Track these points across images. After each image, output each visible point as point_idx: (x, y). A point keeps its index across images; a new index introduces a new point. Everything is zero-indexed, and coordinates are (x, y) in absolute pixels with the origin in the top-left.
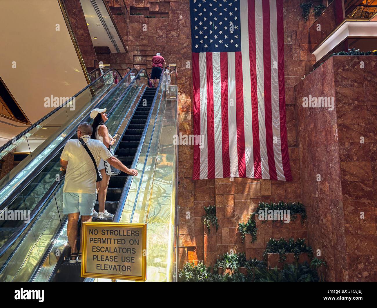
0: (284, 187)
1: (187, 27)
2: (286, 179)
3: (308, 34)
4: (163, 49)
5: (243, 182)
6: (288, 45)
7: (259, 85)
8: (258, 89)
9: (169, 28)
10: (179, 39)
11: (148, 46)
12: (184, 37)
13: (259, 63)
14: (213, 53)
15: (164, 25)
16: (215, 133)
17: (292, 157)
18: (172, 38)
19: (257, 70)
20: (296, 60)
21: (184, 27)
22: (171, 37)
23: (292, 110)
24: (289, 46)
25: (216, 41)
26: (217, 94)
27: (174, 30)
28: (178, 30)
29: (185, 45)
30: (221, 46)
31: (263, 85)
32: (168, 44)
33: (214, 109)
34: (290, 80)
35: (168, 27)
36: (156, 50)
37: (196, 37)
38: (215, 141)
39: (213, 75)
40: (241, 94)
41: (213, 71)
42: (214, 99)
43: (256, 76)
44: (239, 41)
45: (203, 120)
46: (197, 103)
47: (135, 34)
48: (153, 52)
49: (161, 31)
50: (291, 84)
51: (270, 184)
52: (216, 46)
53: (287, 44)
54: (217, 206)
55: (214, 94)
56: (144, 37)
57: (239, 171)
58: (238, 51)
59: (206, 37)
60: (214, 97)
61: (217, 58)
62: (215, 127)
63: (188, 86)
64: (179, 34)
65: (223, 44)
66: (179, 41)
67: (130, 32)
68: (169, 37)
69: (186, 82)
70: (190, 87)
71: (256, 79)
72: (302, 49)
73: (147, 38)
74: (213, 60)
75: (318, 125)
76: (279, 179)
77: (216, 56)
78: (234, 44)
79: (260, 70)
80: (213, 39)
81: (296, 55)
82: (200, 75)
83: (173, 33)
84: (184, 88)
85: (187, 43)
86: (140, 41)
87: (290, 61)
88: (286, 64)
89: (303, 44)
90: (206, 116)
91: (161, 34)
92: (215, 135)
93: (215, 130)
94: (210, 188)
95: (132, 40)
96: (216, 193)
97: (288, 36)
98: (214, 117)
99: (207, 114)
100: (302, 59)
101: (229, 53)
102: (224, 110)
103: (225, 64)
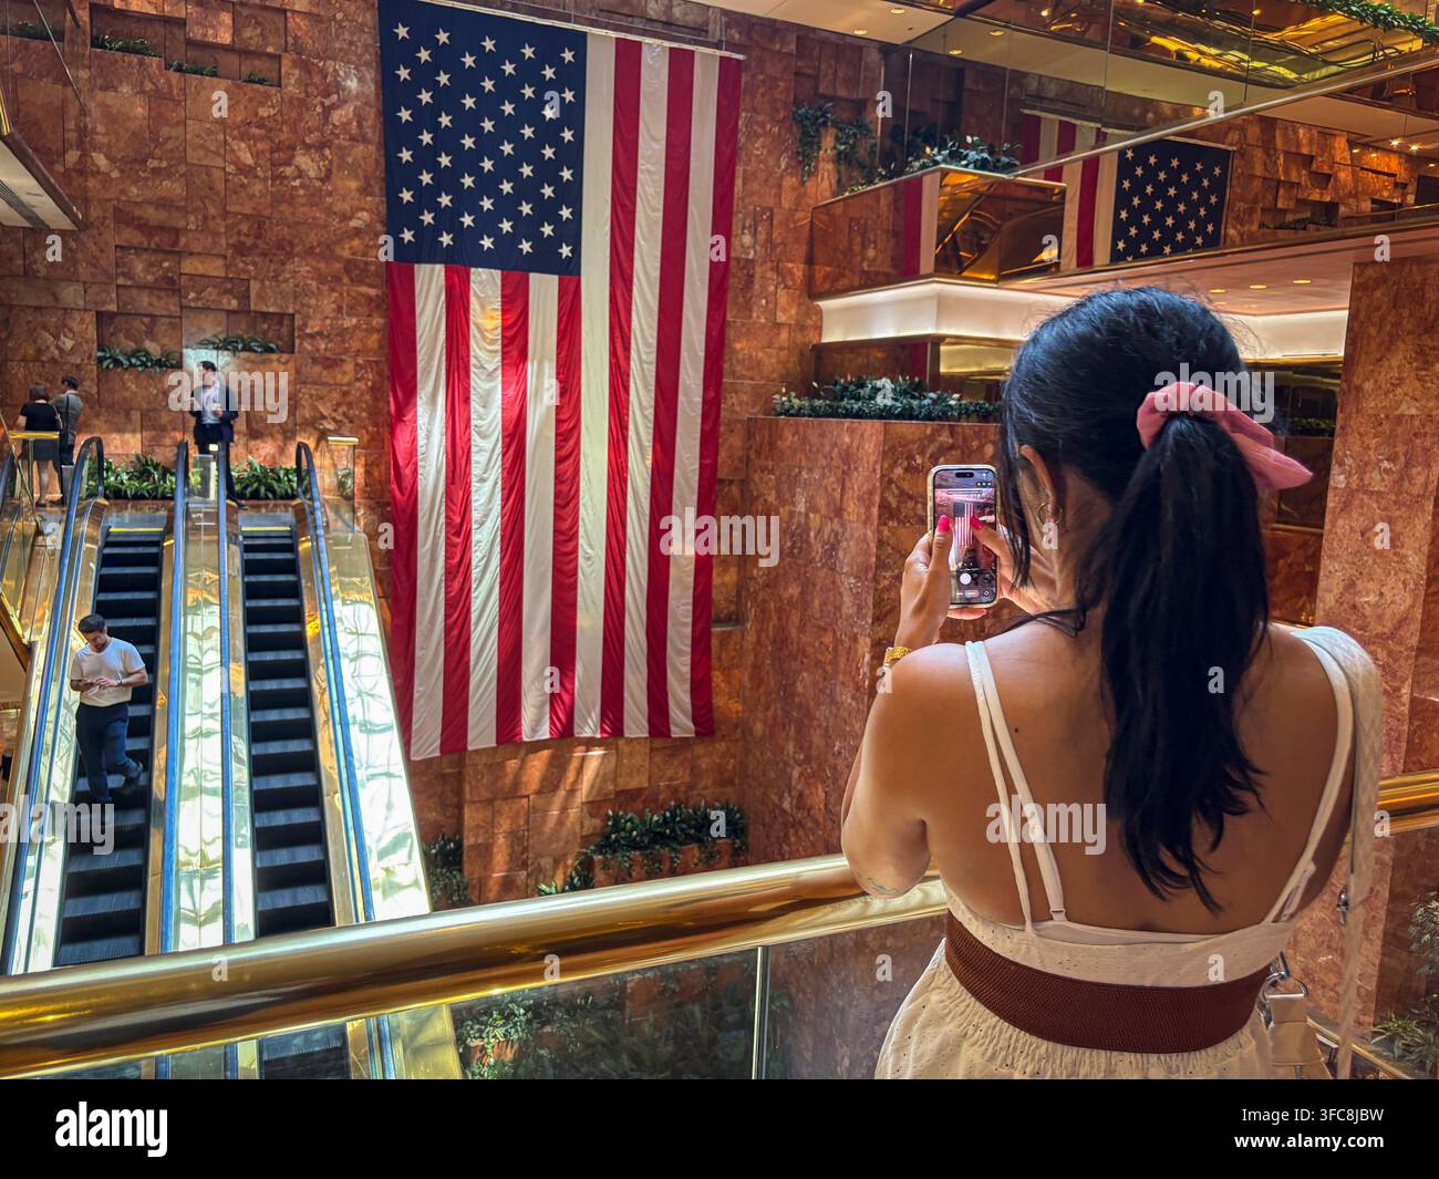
0: (689, 757)
1: (365, 140)
2: (697, 733)
3: (807, 228)
4: (259, 227)
6: (742, 263)
7: (638, 412)
8: (631, 427)
9: (285, 135)
10: (330, 194)
11: (185, 211)
12: (353, 184)
13: (642, 331)
14: (473, 270)
15: (262, 118)
16: (474, 586)
17: (720, 659)
18: (297, 183)
19: (633, 354)
20: (763, 321)
21: (352, 139)
22: (294, 179)
23: (733, 499)
24: (744, 268)
25: (487, 223)
26: (484, 436)
27: (308, 147)
28: (327, 152)
29: (354, 223)
30: (507, 244)
31: (650, 412)
32: (282, 209)
33: (474, 497)
34: (736, 393)
35: (281, 130)
36: (223, 230)
37: (406, 196)
38: (474, 616)
39: (473, 361)
40: (571, 443)
41: (472, 343)
42: (474, 457)
43: (628, 375)
44: (572, 232)
45: (427, 534)
46: (407, 471)
47: (122, 144)
48: (210, 240)
49: (249, 147)
50: (737, 408)
51: (648, 750)
52: (487, 243)
53: (738, 260)
54: (468, 841)
55: (475, 436)
56: (164, 164)
57: (551, 718)
58: (570, 272)
59: (445, 200)
60: (473, 449)
61: (490, 293)
62: (474, 563)
63: (368, 397)
64: (329, 171)
65: (514, 238)
66: (329, 200)
67: (94, 131)
68: (286, 177)
69: (357, 380)
70: (376, 400)
71: (627, 389)
72: (784, 278)
73: (183, 169)
74: (472, 299)
75: (812, 601)
76: (676, 732)
77: (485, 285)
78: (555, 242)
79: (644, 357)
80: (475, 210)
81: (764, 301)
82: (419, 358)
83: (302, 160)
84: (350, 405)
85: (365, 214)
86: (146, 179)
87: (743, 325)
88: (730, 333)
89: (790, 265)
90: (442, 520)
91: (248, 159)
92: (473, 595)
93: (474, 576)
94: (443, 776)
95: (107, 174)
96: (468, 796)
97: (744, 228)
98: (474, 526)
99: (443, 515)
100: (781, 317)
101: (534, 278)
102: (511, 501)
103: (517, 320)
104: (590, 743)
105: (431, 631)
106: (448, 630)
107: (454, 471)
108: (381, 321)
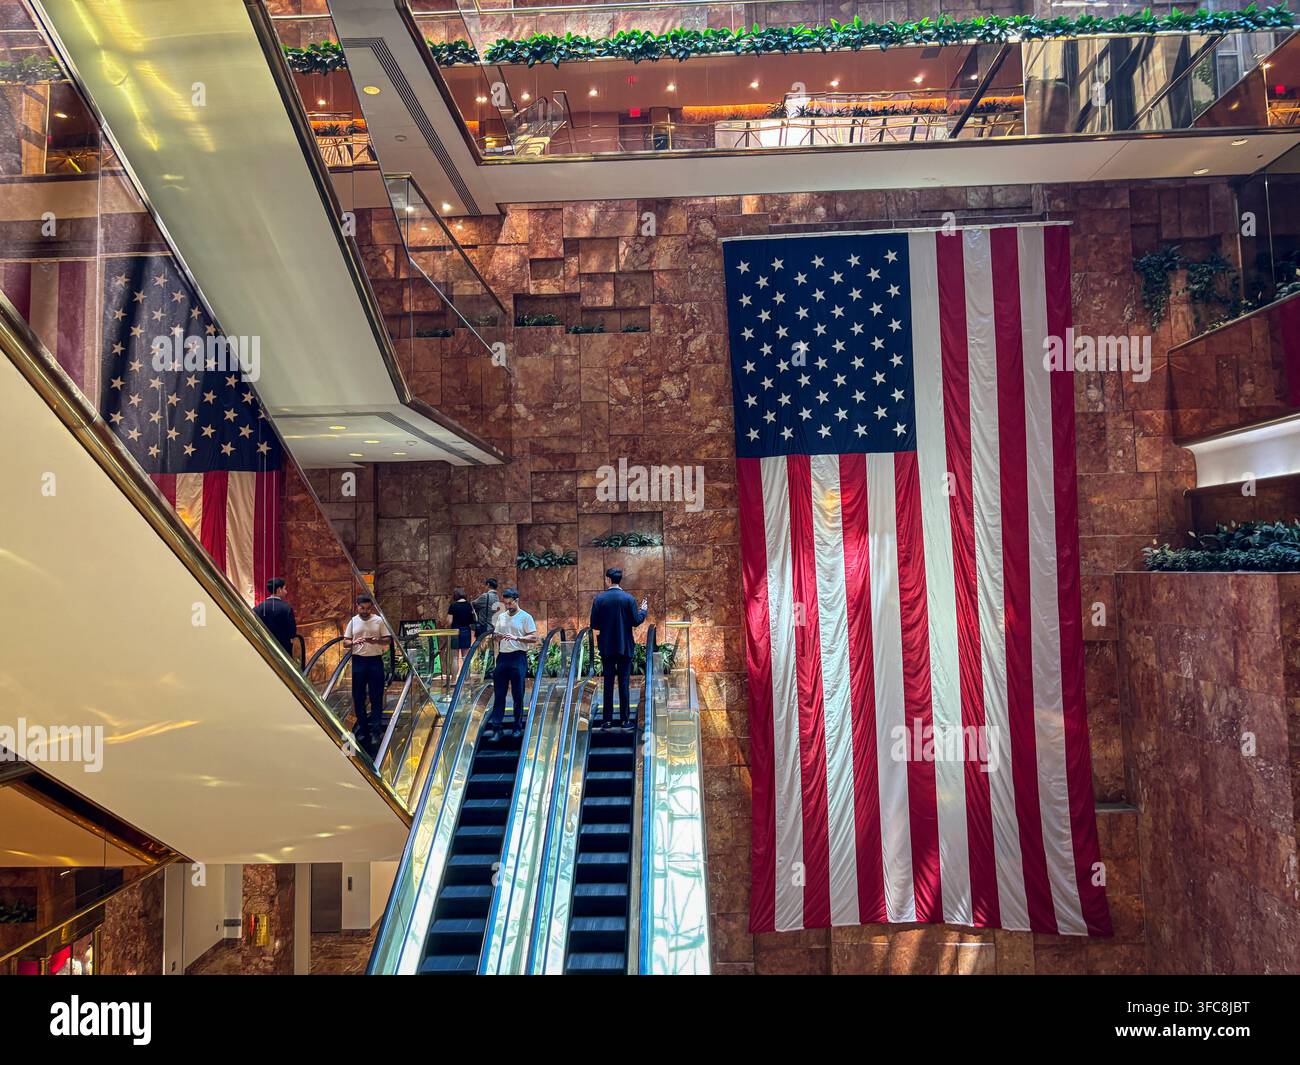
0: (1084, 959)
1: (715, 360)
2: (1089, 931)
3: (1164, 374)
4: (634, 444)
5: (929, 940)
6: (1091, 417)
7: (986, 576)
8: (980, 591)
9: (653, 368)
10: (689, 409)
11: (580, 439)
12: (708, 398)
13: (984, 494)
14: (812, 457)
15: (636, 358)
16: (828, 756)
17: (1110, 846)
18: (663, 404)
19: (977, 519)
20: (1122, 472)
21: (706, 362)
22: (661, 402)
23: (1107, 662)
24: (1093, 422)
25: (824, 414)
26: (830, 609)
27: (671, 374)
28: (686, 376)
29: (708, 431)
30: (843, 431)
31: (999, 575)
32: (651, 427)
33: (824, 668)
34: (1098, 549)
35: (650, 365)
36: (607, 450)
37: (751, 401)
38: (830, 786)
39: (816, 539)
40: (918, 611)
41: (815, 522)
42: (822, 629)
43: (973, 540)
44: (906, 412)
45: (782, 704)
46: (761, 645)
47: (536, 394)
48: (598, 459)
49: (626, 382)
50: (1102, 565)
51: (1031, 947)
52: (824, 431)
53: (1085, 415)
55: (822, 610)
56: (565, 405)
57: (916, 899)
58: (905, 449)
59: (785, 400)
60: (821, 621)
61: (829, 476)
62: (827, 733)
63: (725, 578)
64: (688, 391)
65: (849, 424)
66: (688, 414)
67: (517, 388)
68: (654, 401)
69: (715, 563)
70: (732, 580)
71: (973, 555)
72: (1142, 427)
73: (578, 406)
74: (814, 483)
76: (1064, 929)
77: (825, 470)
78: (889, 422)
79: (988, 520)
80: (812, 404)
81: (1120, 453)
82: (767, 540)
83: (668, 386)
84: (710, 585)
85: (718, 421)
86: (553, 418)
87: (1099, 478)
88: (1083, 488)
89: (1148, 412)
90: (795, 691)
91: (625, 391)
92: (828, 766)
93: (828, 747)
94: (811, 951)
95: (525, 419)
97: (1089, 383)
98: (825, 697)
99: (796, 686)
100: (1144, 466)
101: (871, 459)
102: (860, 671)
103: (857, 497)
104: (963, 932)
105: (789, 800)
106: (806, 800)
107: (803, 644)
108: (734, 510)
